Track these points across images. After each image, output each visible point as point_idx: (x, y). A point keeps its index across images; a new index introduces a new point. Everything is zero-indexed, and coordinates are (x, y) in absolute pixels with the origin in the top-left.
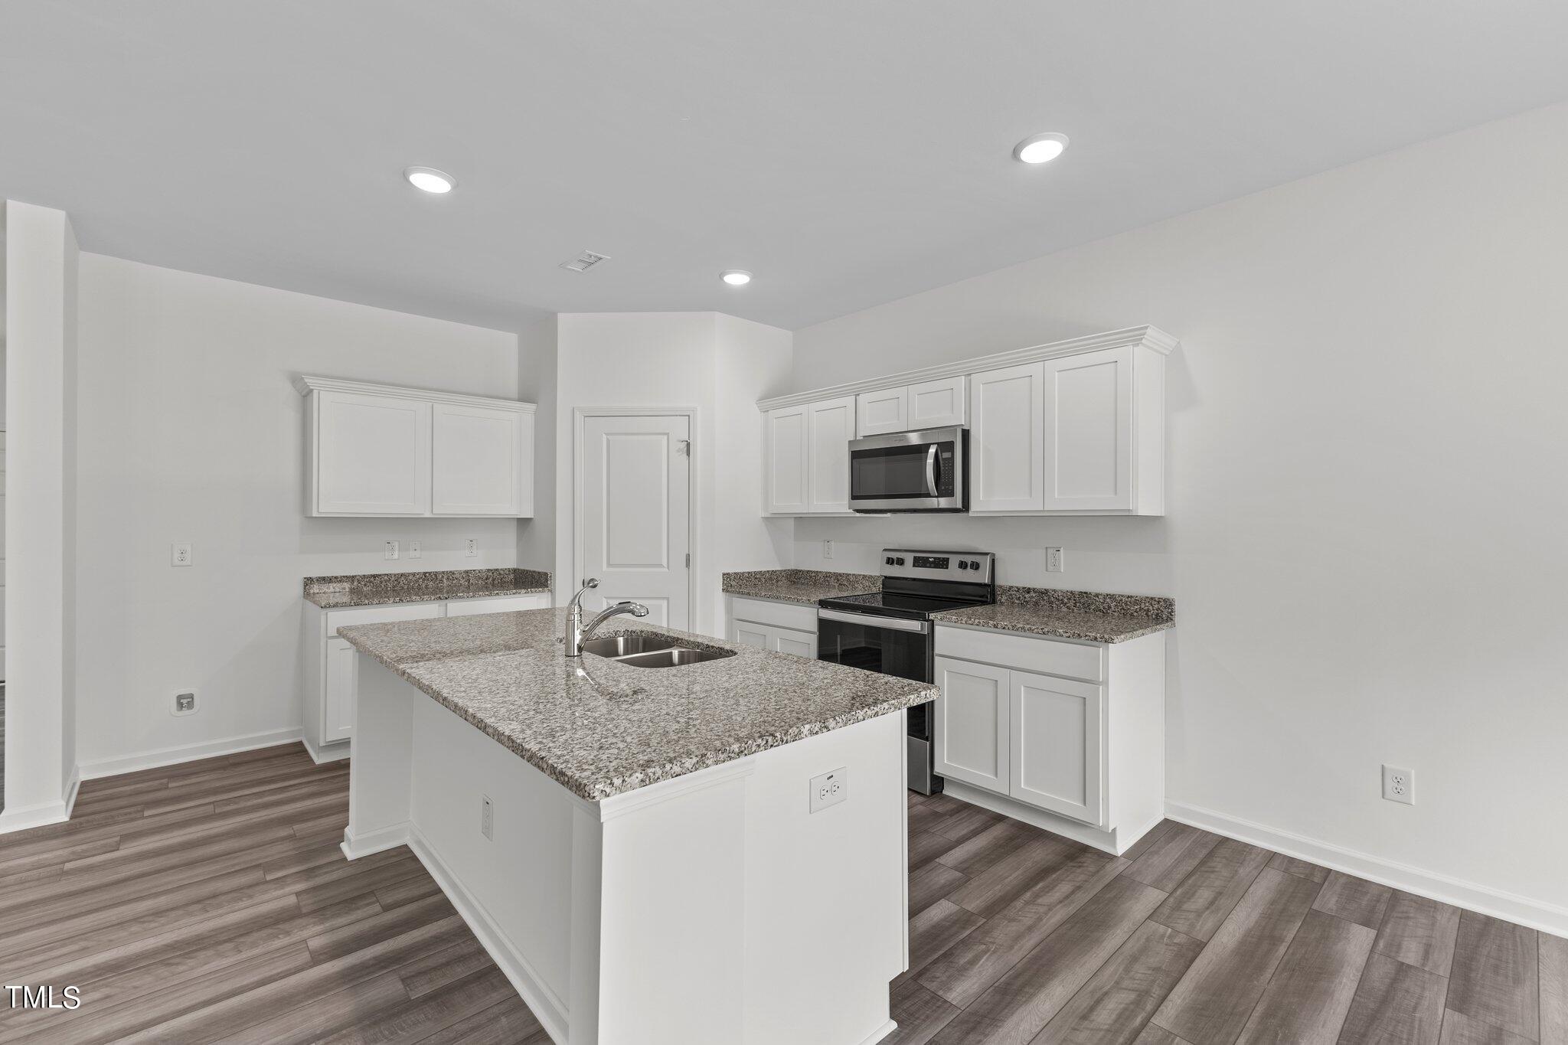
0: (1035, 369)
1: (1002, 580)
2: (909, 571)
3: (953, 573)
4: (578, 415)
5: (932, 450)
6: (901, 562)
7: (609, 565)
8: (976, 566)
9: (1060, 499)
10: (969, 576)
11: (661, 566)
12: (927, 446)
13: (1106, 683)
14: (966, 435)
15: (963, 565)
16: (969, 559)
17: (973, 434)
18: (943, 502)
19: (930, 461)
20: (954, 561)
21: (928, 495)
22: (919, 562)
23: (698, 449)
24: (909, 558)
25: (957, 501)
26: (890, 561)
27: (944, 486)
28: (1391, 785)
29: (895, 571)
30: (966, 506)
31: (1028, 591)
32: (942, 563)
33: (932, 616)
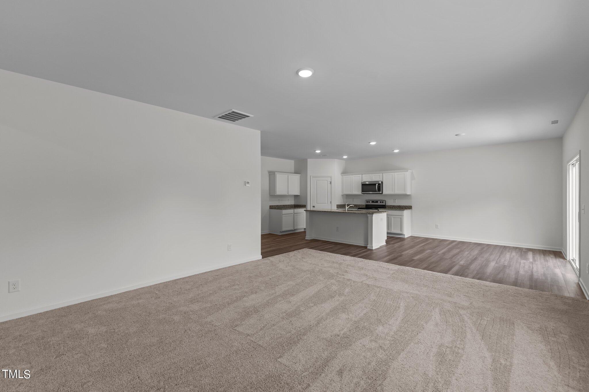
0: (393, 174)
1: (386, 205)
2: (371, 203)
3: (379, 203)
4: (311, 176)
5: (377, 185)
6: (369, 202)
7: (317, 203)
8: (383, 202)
9: (397, 192)
10: (382, 204)
11: (326, 203)
12: (376, 184)
13: (404, 216)
14: (382, 182)
15: (381, 202)
16: (382, 201)
17: (383, 182)
18: (379, 192)
19: (377, 186)
20: (379, 202)
21: (376, 191)
22: (372, 202)
23: (333, 183)
24: (371, 202)
25: (381, 192)
26: (367, 202)
27: (379, 190)
28: (437, 226)
29: (368, 204)
30: (382, 193)
31: (391, 206)
32: (377, 202)
33: (379, 209)
